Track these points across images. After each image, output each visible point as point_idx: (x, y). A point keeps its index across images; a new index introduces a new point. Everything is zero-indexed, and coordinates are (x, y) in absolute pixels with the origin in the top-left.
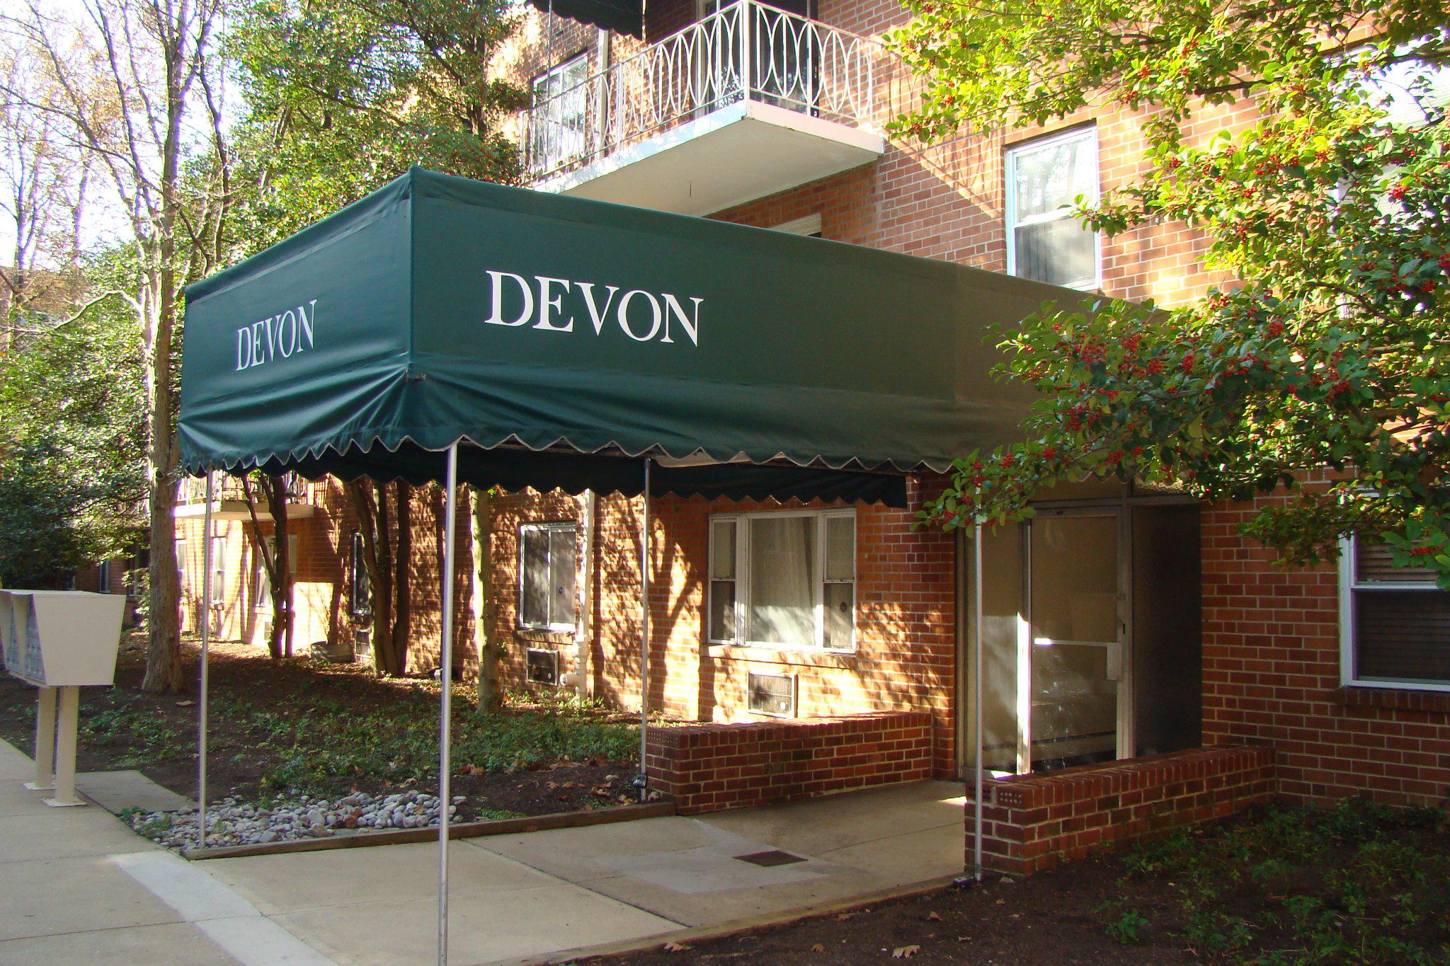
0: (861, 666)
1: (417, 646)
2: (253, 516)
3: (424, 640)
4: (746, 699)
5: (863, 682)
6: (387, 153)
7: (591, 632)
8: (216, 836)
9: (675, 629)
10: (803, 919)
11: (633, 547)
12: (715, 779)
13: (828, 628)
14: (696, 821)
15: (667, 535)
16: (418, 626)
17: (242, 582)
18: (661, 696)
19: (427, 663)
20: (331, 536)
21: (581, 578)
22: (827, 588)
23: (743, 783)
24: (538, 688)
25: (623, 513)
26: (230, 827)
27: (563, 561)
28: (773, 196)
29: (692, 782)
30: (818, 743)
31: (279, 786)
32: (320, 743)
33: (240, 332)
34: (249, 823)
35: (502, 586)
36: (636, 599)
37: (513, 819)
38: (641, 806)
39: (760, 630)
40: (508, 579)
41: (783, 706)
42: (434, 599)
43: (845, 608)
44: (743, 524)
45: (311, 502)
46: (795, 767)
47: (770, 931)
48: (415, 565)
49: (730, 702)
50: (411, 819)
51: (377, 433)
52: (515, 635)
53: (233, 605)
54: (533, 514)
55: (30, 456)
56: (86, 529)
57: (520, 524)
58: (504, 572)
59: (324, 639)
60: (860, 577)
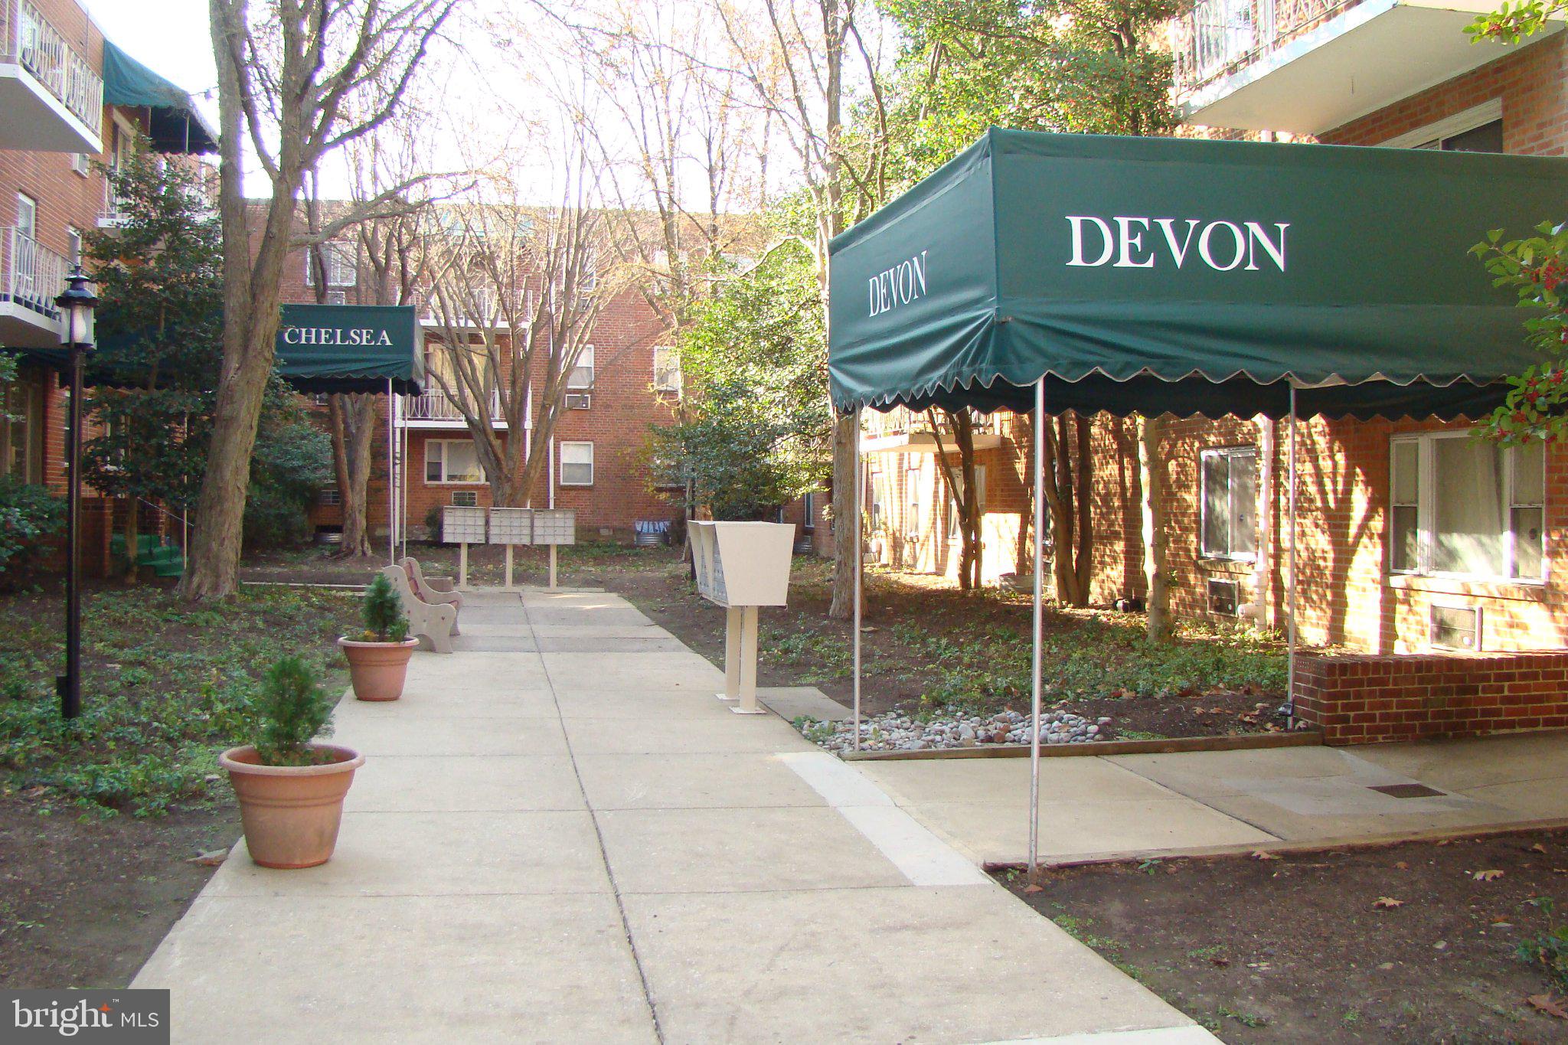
0: (1550, 597)
1: (1101, 576)
2: (940, 447)
3: (1108, 570)
4: (1428, 632)
5: (1553, 617)
6: (1029, 83)
7: (1271, 561)
8: (871, 742)
9: (1356, 559)
10: (1404, 842)
11: (1313, 471)
12: (1366, 711)
13: (1516, 558)
14: (1342, 752)
15: (1347, 458)
16: (1103, 556)
17: (935, 515)
18: (1341, 629)
19: (1112, 594)
20: (1017, 466)
21: (1261, 503)
22: (1515, 512)
23: (1398, 716)
24: (1219, 620)
25: (1302, 436)
26: (885, 735)
27: (1244, 487)
28: (1448, 82)
29: (1340, 712)
30: (1486, 678)
31: (939, 703)
32: (983, 666)
33: (871, 281)
34: (903, 733)
35: (1184, 514)
36: (1317, 526)
37: (1152, 740)
38: (1285, 735)
39: (1446, 559)
40: (1189, 507)
41: (1466, 640)
42: (1117, 528)
43: (1534, 535)
44: (1425, 444)
45: (998, 433)
46: (1459, 703)
47: (1367, 849)
48: (1099, 494)
49: (1412, 636)
50: (1054, 737)
51: (974, 371)
52: (1195, 564)
53: (927, 537)
54: (1212, 439)
55: (724, 399)
56: (784, 467)
57: (1200, 449)
58: (1185, 500)
59: (1013, 570)
60: (1550, 501)
